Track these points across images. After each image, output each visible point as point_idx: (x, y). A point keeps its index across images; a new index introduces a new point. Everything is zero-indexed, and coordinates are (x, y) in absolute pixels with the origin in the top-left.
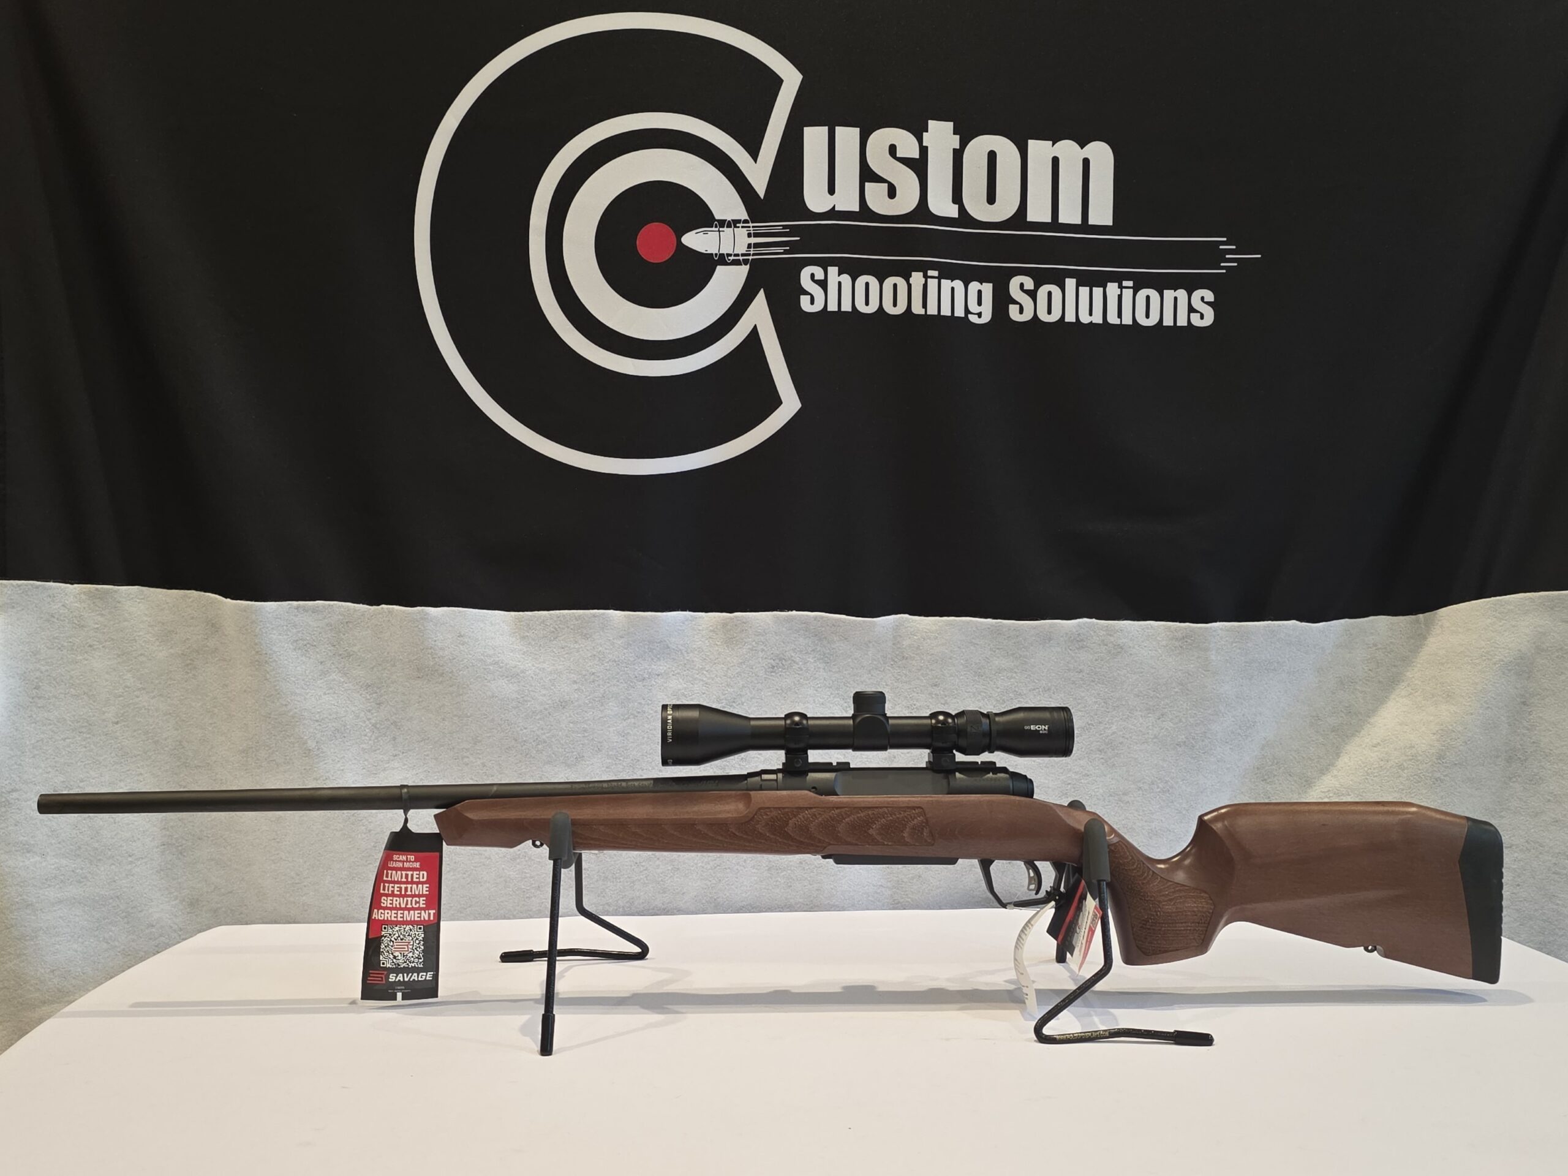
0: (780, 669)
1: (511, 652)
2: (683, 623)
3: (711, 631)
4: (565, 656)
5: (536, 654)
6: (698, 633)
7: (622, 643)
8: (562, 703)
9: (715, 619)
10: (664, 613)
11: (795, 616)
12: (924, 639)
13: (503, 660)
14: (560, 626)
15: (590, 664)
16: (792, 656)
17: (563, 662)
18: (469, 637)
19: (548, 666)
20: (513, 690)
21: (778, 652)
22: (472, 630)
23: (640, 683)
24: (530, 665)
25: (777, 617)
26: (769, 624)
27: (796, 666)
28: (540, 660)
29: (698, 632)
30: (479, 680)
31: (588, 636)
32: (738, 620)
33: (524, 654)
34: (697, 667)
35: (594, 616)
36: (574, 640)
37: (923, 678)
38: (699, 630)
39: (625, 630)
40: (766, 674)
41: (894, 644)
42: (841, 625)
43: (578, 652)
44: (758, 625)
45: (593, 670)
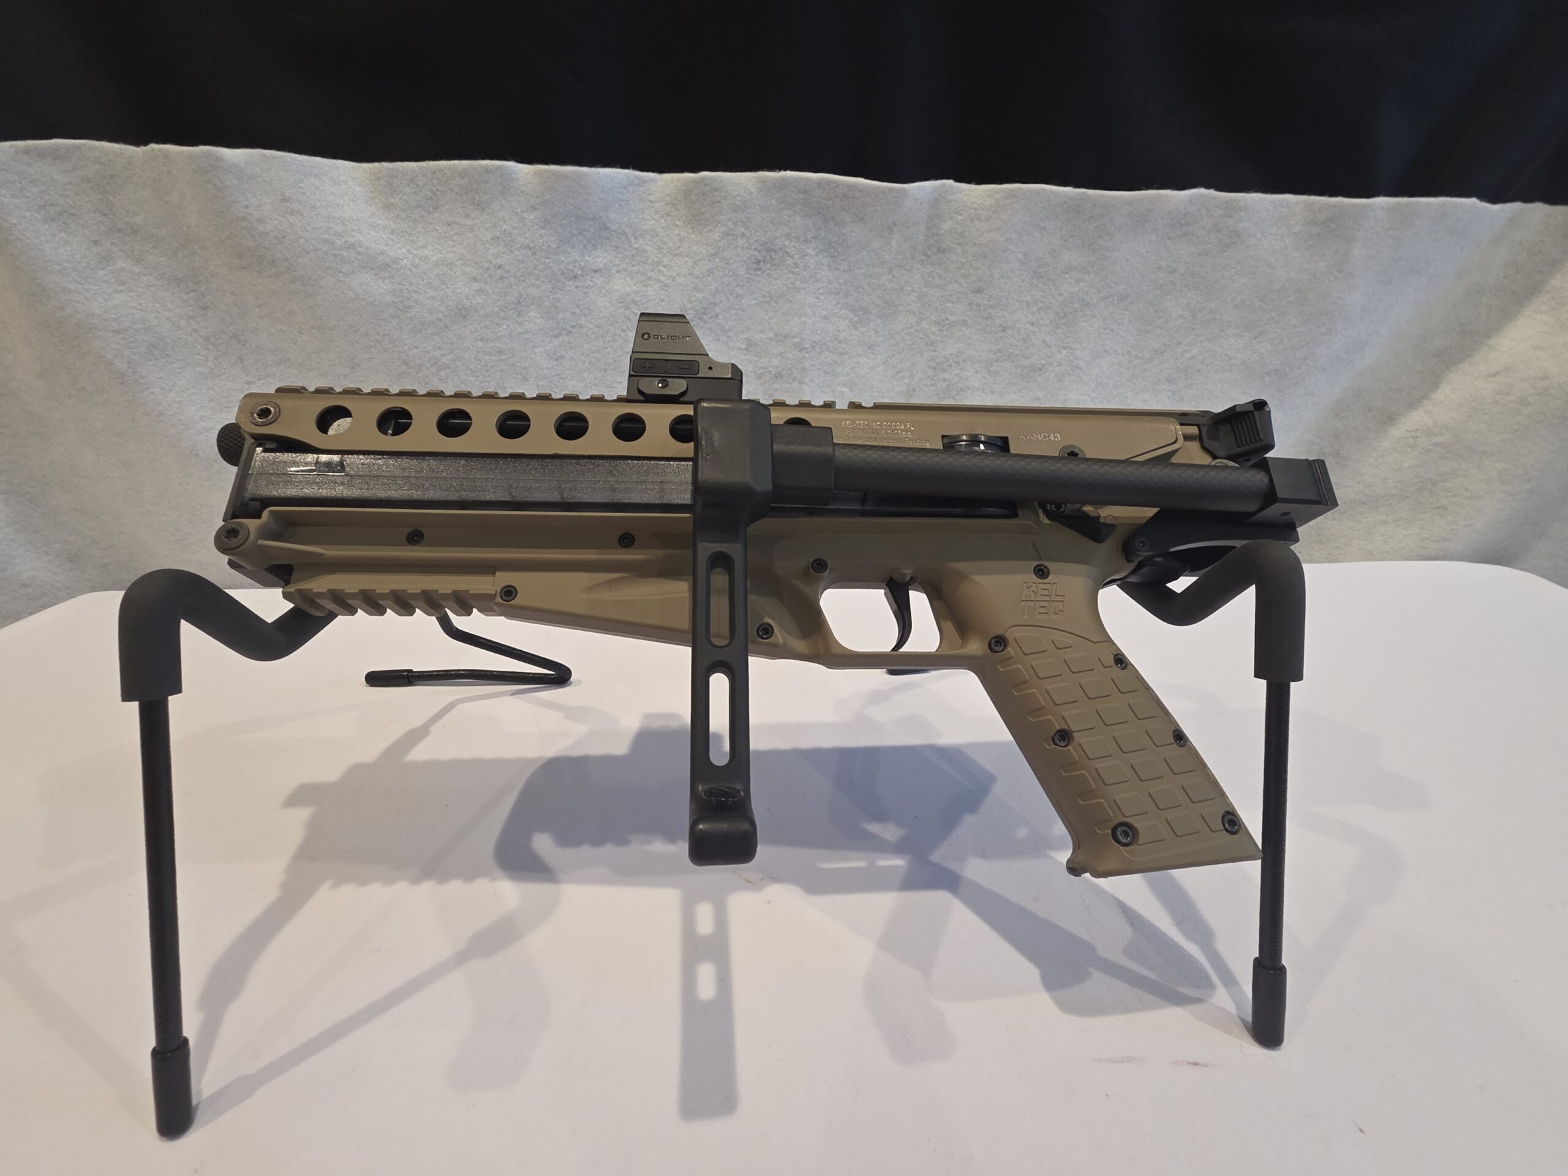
0: (768, 266)
1: (371, 230)
2: (626, 188)
3: (668, 204)
4: (455, 238)
5: (411, 234)
6: (651, 207)
7: (536, 219)
8: (460, 310)
9: (673, 184)
10: (594, 170)
11: (789, 178)
12: (971, 219)
13: (362, 242)
14: (438, 187)
15: (493, 250)
16: (785, 246)
17: (452, 247)
18: (300, 203)
19: (432, 253)
20: (386, 290)
21: (763, 239)
22: (301, 190)
23: (570, 283)
24: (404, 250)
25: (764, 182)
26: (752, 193)
27: (789, 261)
28: (419, 244)
29: (649, 204)
30: (331, 272)
31: (483, 206)
32: (706, 185)
33: (393, 232)
34: (650, 261)
35: (487, 170)
36: (463, 212)
37: (962, 281)
38: (651, 202)
39: (537, 197)
40: (749, 274)
41: (928, 229)
42: (856, 195)
43: (472, 231)
44: (735, 194)
45: (498, 260)
